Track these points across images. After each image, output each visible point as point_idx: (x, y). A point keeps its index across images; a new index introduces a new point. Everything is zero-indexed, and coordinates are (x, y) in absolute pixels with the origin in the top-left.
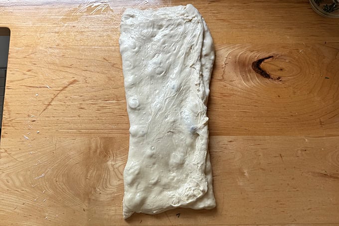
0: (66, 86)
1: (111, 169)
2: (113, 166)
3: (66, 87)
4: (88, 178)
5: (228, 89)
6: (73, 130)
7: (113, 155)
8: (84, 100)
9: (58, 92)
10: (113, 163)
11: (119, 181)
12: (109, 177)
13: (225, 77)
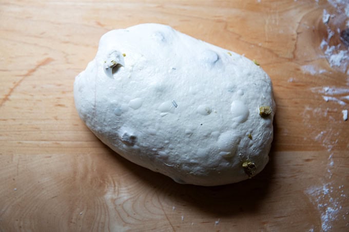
0: (33, 67)
1: (111, 207)
2: (114, 201)
3: (34, 70)
4: (73, 221)
5: (301, 74)
6: (46, 142)
7: (114, 183)
8: (64, 92)
9: (21, 78)
10: (115, 197)
11: (124, 226)
12: (107, 220)
13: (298, 54)
